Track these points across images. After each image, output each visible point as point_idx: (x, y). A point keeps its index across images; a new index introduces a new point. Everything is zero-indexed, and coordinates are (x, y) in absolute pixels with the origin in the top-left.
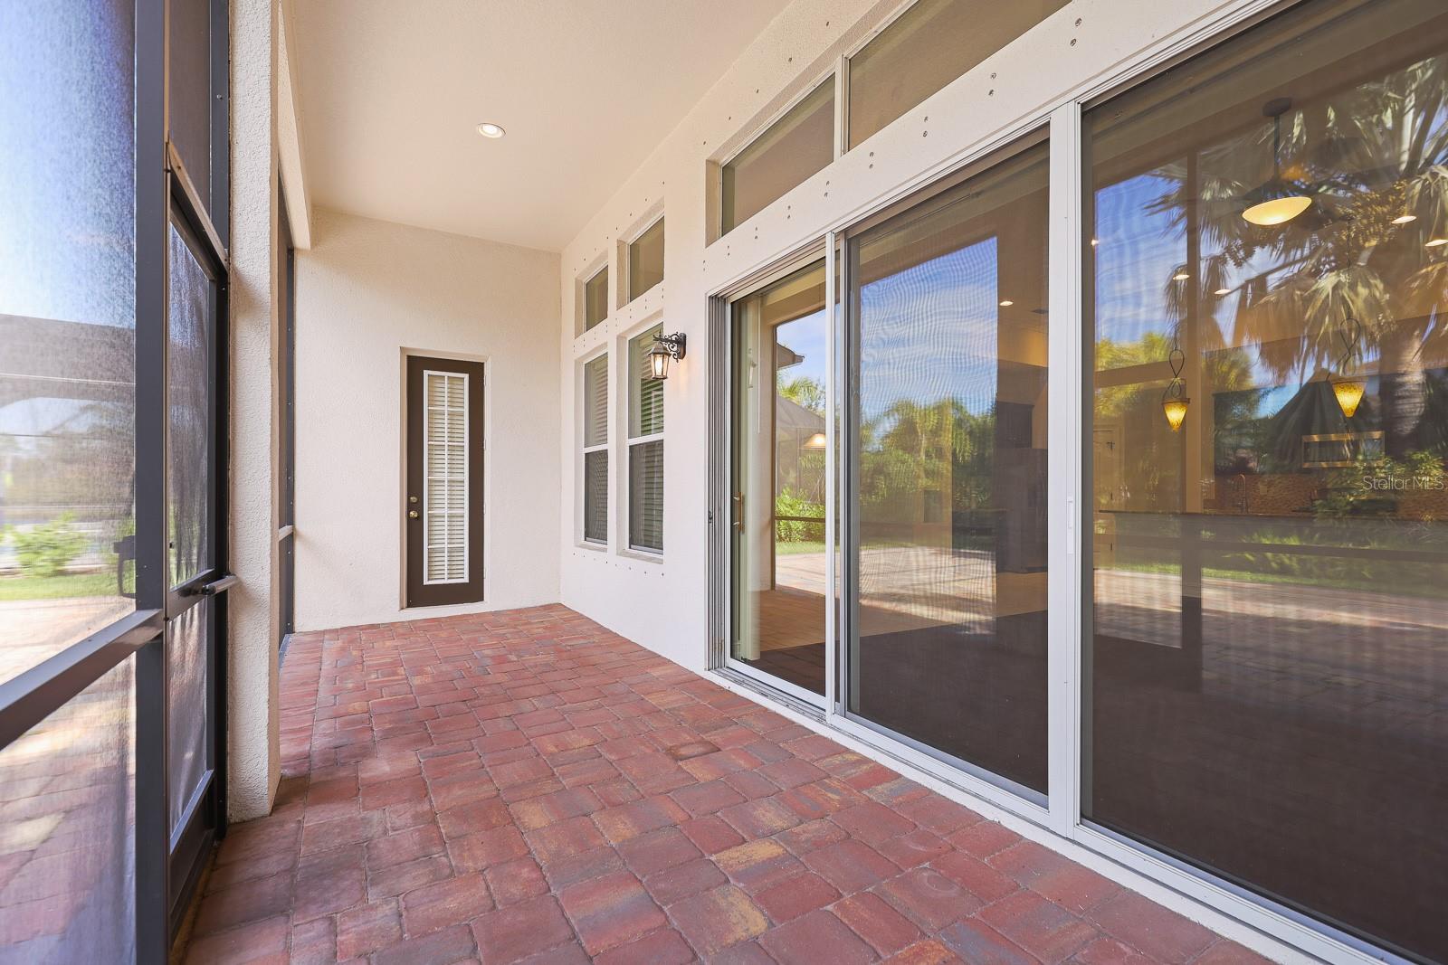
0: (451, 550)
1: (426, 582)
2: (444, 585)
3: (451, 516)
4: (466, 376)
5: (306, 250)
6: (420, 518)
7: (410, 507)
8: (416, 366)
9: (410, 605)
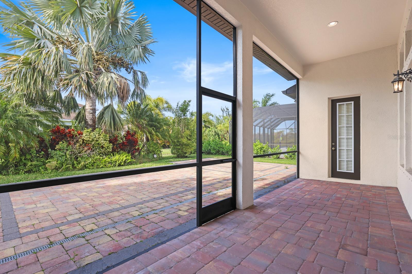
0: (347, 161)
1: (338, 170)
2: (345, 172)
3: (348, 150)
4: (353, 102)
5: (301, 78)
6: (336, 150)
7: (332, 146)
8: (334, 103)
9: (332, 177)
